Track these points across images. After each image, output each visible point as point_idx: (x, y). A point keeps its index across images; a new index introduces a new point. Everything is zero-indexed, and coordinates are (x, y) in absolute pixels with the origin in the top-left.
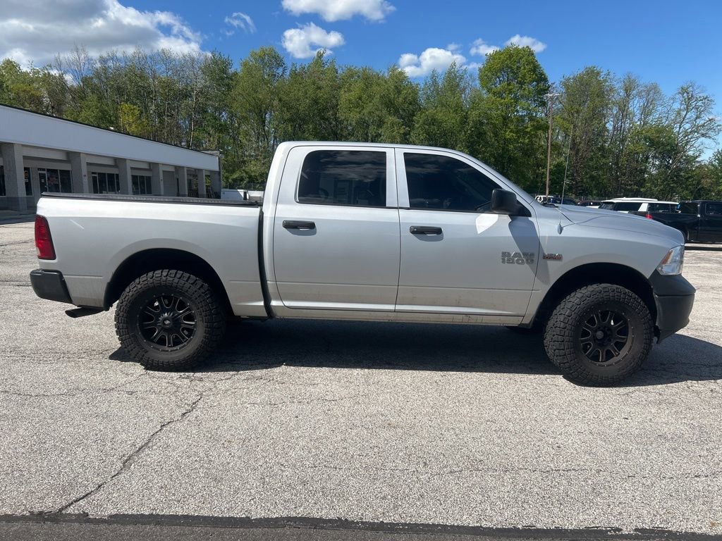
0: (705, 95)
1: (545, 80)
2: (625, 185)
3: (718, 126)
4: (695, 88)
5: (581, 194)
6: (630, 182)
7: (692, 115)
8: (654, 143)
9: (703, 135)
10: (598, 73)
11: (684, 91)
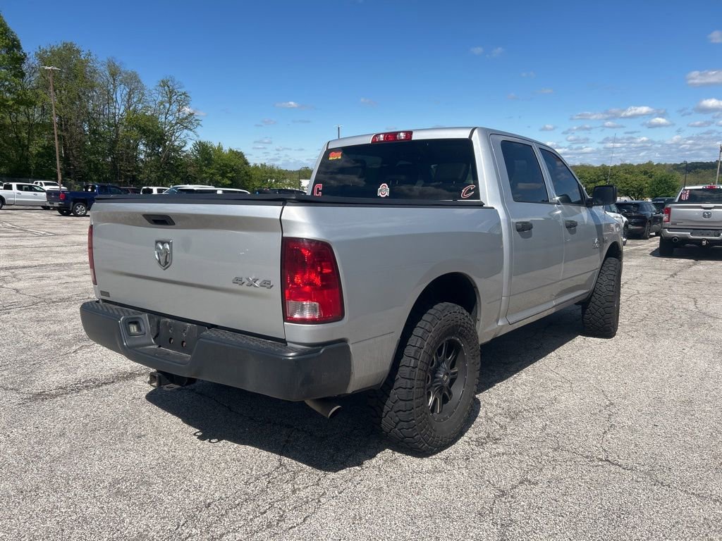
0: (183, 90)
1: (18, 47)
2: (124, 171)
3: (196, 120)
4: (175, 83)
5: (80, 180)
6: (129, 169)
7: (174, 107)
8: (144, 131)
9: (186, 128)
10: (78, 52)
11: (164, 84)
